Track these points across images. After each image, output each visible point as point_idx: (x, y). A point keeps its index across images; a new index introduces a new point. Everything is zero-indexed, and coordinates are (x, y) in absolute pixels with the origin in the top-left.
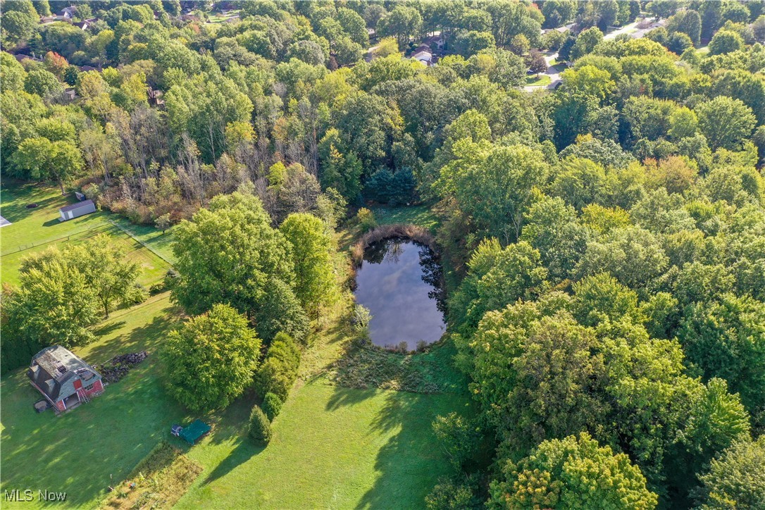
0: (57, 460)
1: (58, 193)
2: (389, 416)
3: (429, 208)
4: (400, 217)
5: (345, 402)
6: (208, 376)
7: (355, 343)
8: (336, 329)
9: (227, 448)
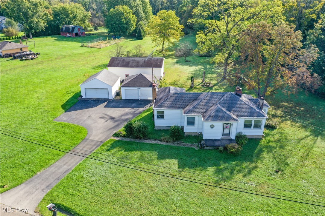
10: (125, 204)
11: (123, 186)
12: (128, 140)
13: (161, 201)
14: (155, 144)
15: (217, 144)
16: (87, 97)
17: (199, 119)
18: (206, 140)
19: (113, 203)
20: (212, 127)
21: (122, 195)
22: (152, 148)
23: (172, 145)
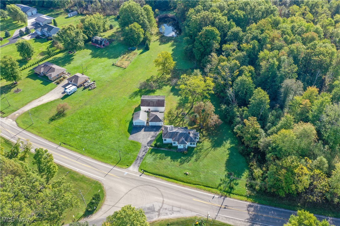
0: (107, 54)
1: (62, 10)
2: (173, 45)
3: (173, 11)
4: (166, 13)
5: (162, 44)
6: (136, 36)
7: (161, 36)
8: (156, 34)
9: (141, 51)
10: (158, 169)
11: (157, 165)
12: (155, 148)
13: (166, 168)
14: (164, 150)
15: (182, 150)
16: (136, 125)
17: (177, 142)
18: (179, 149)
19: (155, 169)
20: (180, 146)
21: (157, 167)
22: (163, 152)
23: (169, 150)
